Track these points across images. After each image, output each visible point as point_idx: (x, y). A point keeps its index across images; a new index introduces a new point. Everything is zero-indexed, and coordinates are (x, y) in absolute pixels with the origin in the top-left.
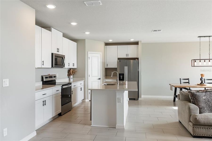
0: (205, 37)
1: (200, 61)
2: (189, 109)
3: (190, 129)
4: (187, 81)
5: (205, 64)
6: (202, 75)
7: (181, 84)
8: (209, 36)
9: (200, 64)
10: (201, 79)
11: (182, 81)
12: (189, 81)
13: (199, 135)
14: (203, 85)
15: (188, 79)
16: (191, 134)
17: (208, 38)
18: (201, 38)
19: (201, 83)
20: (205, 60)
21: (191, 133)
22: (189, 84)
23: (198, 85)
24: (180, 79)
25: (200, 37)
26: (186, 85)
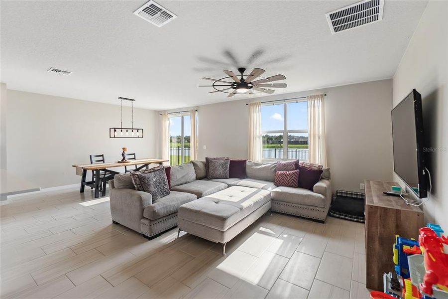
0: (127, 99)
1: (122, 131)
2: (141, 199)
3: (145, 230)
4: (101, 158)
5: (127, 134)
6: (124, 149)
7: (92, 163)
8: (132, 100)
9: (122, 134)
10: (123, 155)
11: (94, 159)
12: (103, 158)
13: (157, 233)
14: (126, 162)
15: (102, 156)
16: (145, 236)
17: (131, 101)
18: (123, 100)
19: (122, 160)
20: (127, 129)
21: (147, 235)
22: (104, 162)
23: (119, 162)
24: (90, 156)
25: (121, 98)
26: (101, 165)
